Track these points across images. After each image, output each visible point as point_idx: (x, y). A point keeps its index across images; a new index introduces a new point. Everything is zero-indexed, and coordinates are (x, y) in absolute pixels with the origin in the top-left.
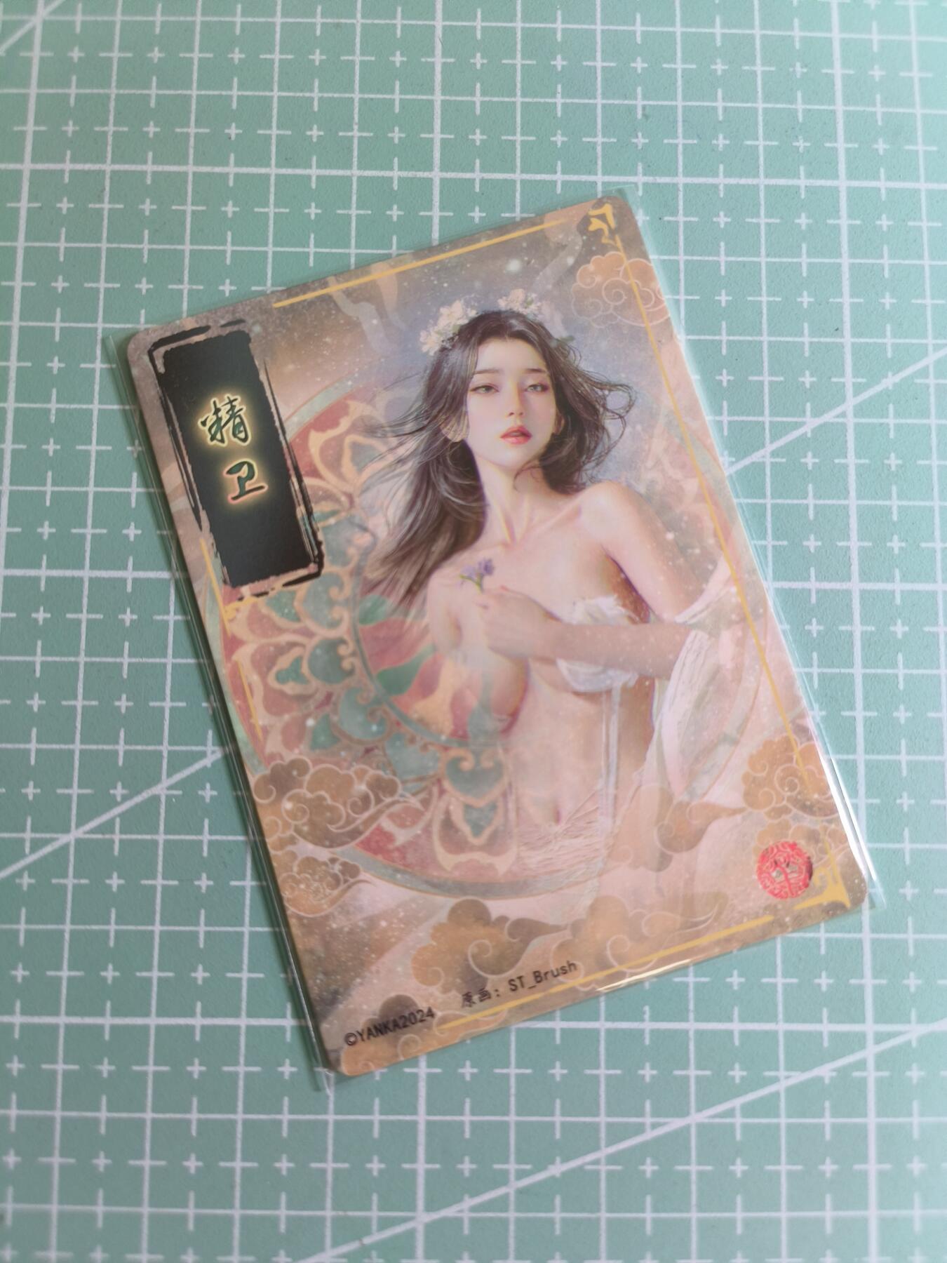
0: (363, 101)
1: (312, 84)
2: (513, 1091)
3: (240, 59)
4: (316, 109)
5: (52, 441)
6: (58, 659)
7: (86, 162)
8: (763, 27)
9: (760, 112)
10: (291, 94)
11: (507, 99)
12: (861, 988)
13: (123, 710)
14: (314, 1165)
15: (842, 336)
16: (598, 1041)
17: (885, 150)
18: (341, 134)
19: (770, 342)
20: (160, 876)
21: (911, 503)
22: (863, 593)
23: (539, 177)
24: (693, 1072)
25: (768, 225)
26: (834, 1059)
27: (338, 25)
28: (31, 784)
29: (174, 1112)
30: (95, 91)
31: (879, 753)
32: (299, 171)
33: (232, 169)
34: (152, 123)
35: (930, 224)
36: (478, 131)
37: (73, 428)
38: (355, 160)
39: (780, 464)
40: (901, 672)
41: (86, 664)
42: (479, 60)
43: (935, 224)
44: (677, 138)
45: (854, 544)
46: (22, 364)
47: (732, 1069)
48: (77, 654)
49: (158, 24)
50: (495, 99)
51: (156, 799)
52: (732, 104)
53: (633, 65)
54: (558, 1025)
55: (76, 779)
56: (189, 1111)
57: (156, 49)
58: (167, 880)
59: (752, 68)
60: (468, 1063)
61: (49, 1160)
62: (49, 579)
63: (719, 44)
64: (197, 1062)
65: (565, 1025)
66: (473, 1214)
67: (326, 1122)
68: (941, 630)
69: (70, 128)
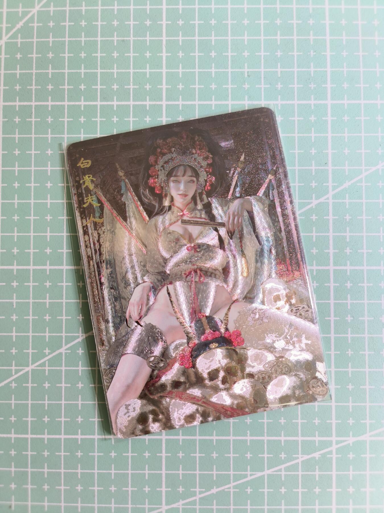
0: (134, 73)
1: (114, 67)
2: (198, 462)
3: (84, 56)
4: (115, 77)
5: (16, 215)
6: (22, 301)
7: (24, 102)
8: (298, 35)
9: (296, 73)
10: (105, 71)
11: (192, 70)
12: (331, 423)
13: (47, 320)
14: (124, 489)
15: (328, 166)
16: (230, 444)
17: (347, 87)
18: (126, 87)
19: (298, 169)
20: (63, 383)
21: (354, 234)
22: (335, 270)
23: (205, 103)
24: (266, 455)
25: (298, 120)
26: (320, 450)
27: (123, 41)
28: (14, 348)
29: (72, 470)
30: (27, 71)
31: (340, 334)
32: (109, 103)
33: (82, 103)
34: (50, 85)
35: (365, 118)
36: (181, 84)
37: (24, 210)
38: (131, 98)
39: (302, 219)
40: (349, 302)
41: (33, 302)
42: (181, 54)
43: (367, 118)
44: (261, 85)
45: (331, 251)
47: (281, 454)
48: (29, 299)
49: (51, 42)
50: (188, 70)
51: (61, 354)
52: (284, 70)
53: (243, 54)
54: (215, 438)
55: (31, 346)
56: (77, 469)
57: (51, 53)
58: (66, 384)
59: (293, 53)
60: (181, 452)
61: (27, 486)
62: (17, 270)
63: (279, 43)
64: (79, 451)
65: (217, 438)
66: (183, 507)
67: (128, 474)
68: (365, 285)
69: (18, 87)
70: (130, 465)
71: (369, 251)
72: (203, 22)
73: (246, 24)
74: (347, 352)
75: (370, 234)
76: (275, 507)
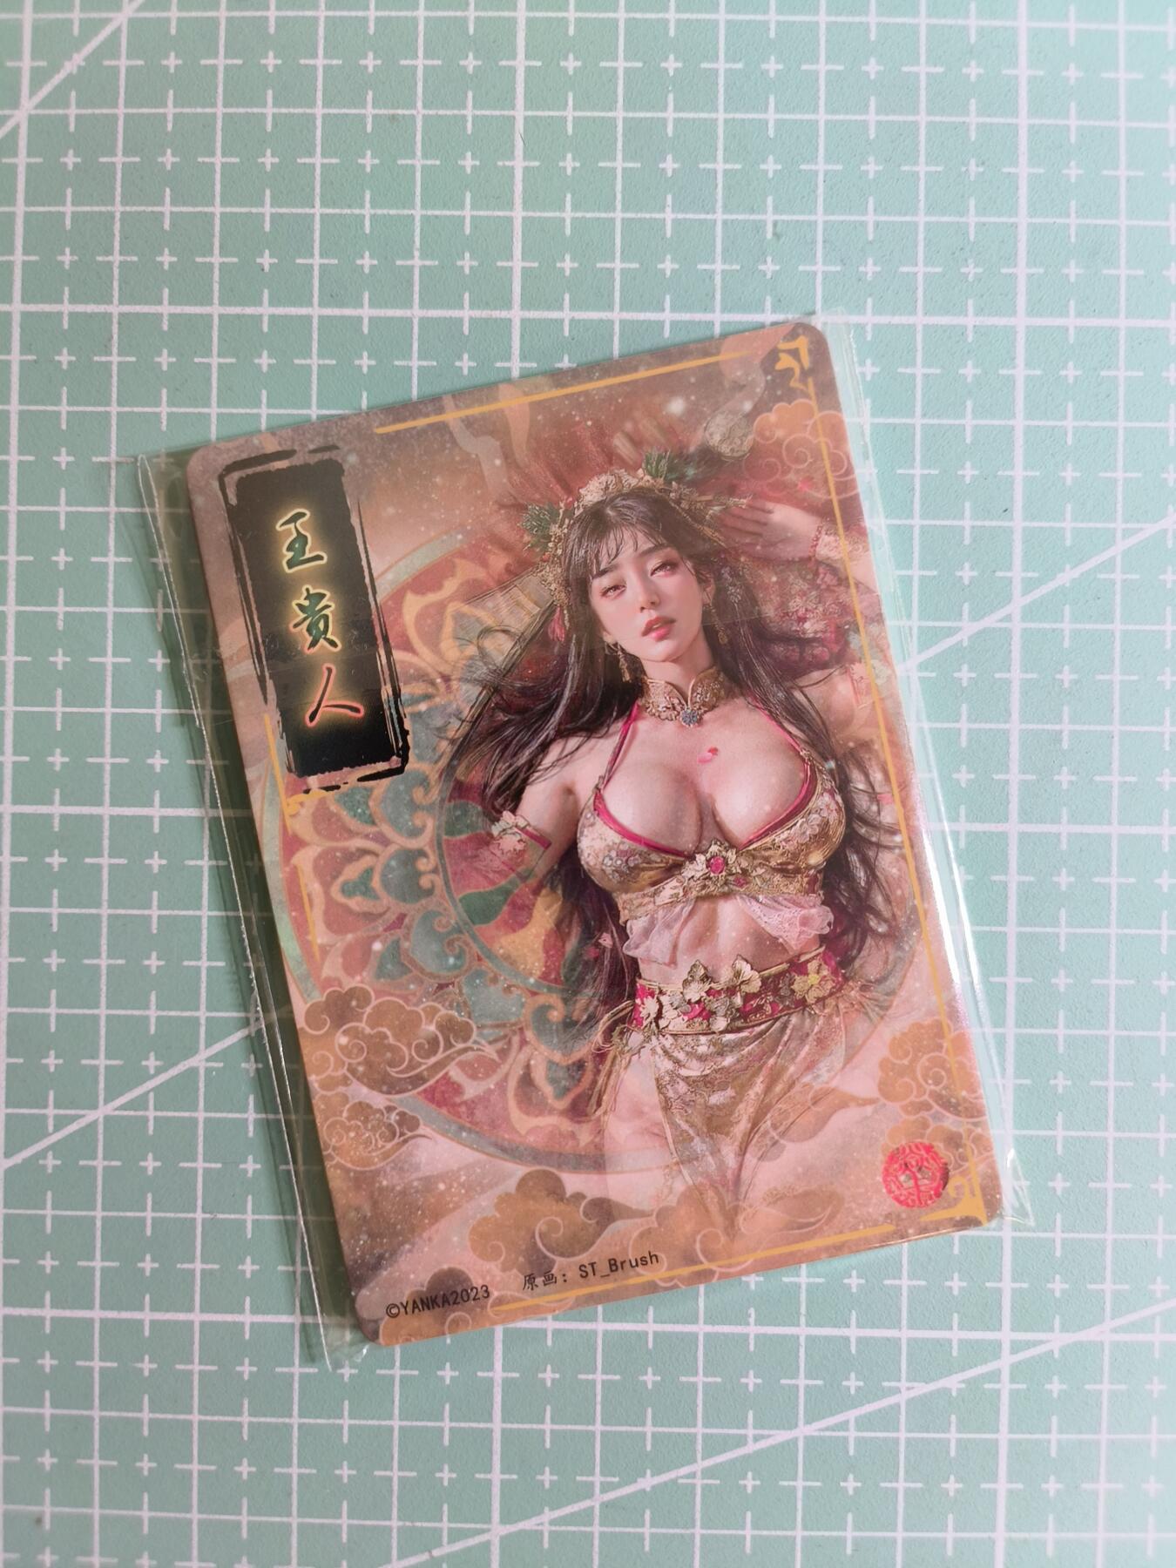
0: (425, 219)
1: (362, 198)
2: (599, 1398)
3: (272, 164)
4: (368, 231)
5: (60, 652)
6: (77, 911)
7: (87, 303)
8: (929, 113)
9: (921, 229)
10: (337, 211)
11: (603, 215)
12: (999, 1291)
13: (154, 971)
14: (378, 1473)
15: (1012, 519)
16: (697, 1347)
17: (1077, 275)
18: (399, 263)
19: (922, 527)
20: (200, 1157)
22: (1023, 836)
23: (642, 316)
24: (802, 1382)
25: (926, 376)
26: (963, 1370)
27: (393, 118)
28: (52, 1053)
29: (223, 1414)
30: (96, 209)
31: (1032, 1027)
32: (348, 312)
33: (266, 310)
34: (166, 251)
35: (1129, 373)
36: (568, 257)
37: (83, 636)
38: (416, 297)
39: (930, 678)
40: (1063, 931)
41: (110, 916)
42: (569, 163)
43: (1135, 374)
44: (815, 263)
45: (1015, 776)
46: (22, 558)
47: (848, 1379)
48: (99, 905)
49: (170, 118)
50: (589, 215)
51: (193, 1071)
52: (886, 218)
53: (763, 167)
54: (651, 1327)
55: (103, 1048)
56: (240, 1414)
57: (169, 151)
58: (209, 1162)
59: (915, 169)
60: (549, 1367)
61: (88, 1462)
62: (64, 817)
63: (872, 136)
64: (247, 1361)
65: (659, 1327)
66: (553, 1528)
67: (391, 1429)
68: (1113, 881)
69: (67, 258)
70: (397, 1403)
71: (1128, 779)
72: (640, 65)
73: (772, 74)
74: (1052, 1082)
75: (1134, 728)
76: (827, 1534)
